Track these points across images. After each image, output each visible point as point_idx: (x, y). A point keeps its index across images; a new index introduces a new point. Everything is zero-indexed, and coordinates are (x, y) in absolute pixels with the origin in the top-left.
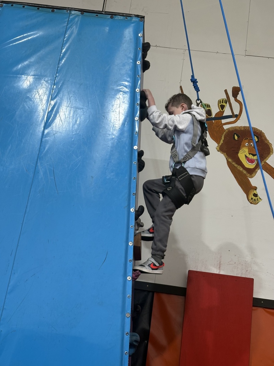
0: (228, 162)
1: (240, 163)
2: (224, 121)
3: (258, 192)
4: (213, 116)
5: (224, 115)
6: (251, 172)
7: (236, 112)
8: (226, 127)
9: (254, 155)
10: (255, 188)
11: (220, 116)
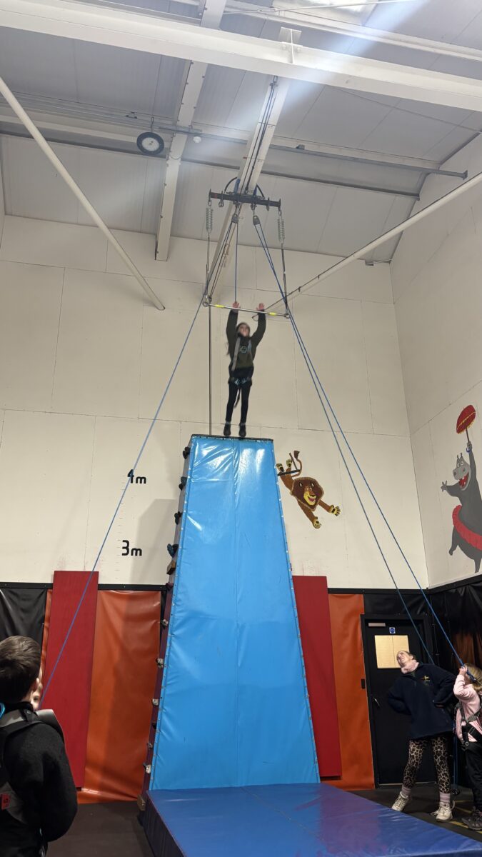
0: (298, 502)
1: (305, 502)
2: (292, 475)
3: (319, 520)
4: (285, 471)
5: (292, 470)
6: (313, 507)
7: (299, 468)
8: (294, 478)
9: (313, 496)
10: (317, 518)
11: (289, 472)
